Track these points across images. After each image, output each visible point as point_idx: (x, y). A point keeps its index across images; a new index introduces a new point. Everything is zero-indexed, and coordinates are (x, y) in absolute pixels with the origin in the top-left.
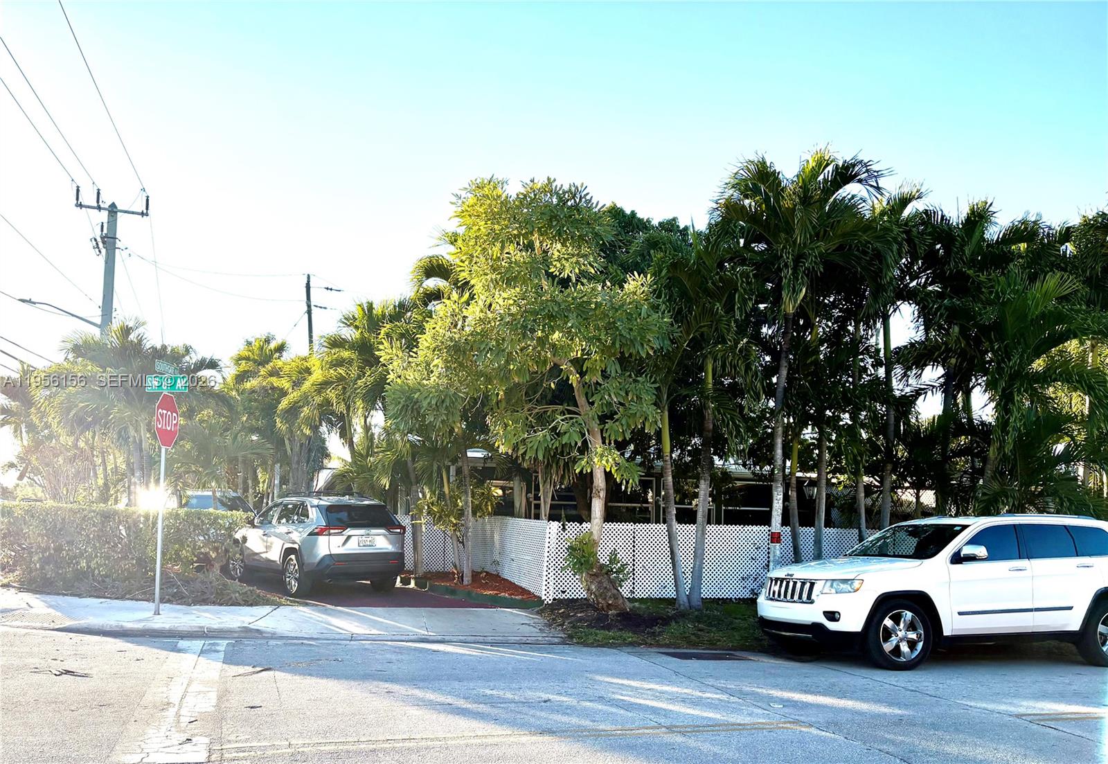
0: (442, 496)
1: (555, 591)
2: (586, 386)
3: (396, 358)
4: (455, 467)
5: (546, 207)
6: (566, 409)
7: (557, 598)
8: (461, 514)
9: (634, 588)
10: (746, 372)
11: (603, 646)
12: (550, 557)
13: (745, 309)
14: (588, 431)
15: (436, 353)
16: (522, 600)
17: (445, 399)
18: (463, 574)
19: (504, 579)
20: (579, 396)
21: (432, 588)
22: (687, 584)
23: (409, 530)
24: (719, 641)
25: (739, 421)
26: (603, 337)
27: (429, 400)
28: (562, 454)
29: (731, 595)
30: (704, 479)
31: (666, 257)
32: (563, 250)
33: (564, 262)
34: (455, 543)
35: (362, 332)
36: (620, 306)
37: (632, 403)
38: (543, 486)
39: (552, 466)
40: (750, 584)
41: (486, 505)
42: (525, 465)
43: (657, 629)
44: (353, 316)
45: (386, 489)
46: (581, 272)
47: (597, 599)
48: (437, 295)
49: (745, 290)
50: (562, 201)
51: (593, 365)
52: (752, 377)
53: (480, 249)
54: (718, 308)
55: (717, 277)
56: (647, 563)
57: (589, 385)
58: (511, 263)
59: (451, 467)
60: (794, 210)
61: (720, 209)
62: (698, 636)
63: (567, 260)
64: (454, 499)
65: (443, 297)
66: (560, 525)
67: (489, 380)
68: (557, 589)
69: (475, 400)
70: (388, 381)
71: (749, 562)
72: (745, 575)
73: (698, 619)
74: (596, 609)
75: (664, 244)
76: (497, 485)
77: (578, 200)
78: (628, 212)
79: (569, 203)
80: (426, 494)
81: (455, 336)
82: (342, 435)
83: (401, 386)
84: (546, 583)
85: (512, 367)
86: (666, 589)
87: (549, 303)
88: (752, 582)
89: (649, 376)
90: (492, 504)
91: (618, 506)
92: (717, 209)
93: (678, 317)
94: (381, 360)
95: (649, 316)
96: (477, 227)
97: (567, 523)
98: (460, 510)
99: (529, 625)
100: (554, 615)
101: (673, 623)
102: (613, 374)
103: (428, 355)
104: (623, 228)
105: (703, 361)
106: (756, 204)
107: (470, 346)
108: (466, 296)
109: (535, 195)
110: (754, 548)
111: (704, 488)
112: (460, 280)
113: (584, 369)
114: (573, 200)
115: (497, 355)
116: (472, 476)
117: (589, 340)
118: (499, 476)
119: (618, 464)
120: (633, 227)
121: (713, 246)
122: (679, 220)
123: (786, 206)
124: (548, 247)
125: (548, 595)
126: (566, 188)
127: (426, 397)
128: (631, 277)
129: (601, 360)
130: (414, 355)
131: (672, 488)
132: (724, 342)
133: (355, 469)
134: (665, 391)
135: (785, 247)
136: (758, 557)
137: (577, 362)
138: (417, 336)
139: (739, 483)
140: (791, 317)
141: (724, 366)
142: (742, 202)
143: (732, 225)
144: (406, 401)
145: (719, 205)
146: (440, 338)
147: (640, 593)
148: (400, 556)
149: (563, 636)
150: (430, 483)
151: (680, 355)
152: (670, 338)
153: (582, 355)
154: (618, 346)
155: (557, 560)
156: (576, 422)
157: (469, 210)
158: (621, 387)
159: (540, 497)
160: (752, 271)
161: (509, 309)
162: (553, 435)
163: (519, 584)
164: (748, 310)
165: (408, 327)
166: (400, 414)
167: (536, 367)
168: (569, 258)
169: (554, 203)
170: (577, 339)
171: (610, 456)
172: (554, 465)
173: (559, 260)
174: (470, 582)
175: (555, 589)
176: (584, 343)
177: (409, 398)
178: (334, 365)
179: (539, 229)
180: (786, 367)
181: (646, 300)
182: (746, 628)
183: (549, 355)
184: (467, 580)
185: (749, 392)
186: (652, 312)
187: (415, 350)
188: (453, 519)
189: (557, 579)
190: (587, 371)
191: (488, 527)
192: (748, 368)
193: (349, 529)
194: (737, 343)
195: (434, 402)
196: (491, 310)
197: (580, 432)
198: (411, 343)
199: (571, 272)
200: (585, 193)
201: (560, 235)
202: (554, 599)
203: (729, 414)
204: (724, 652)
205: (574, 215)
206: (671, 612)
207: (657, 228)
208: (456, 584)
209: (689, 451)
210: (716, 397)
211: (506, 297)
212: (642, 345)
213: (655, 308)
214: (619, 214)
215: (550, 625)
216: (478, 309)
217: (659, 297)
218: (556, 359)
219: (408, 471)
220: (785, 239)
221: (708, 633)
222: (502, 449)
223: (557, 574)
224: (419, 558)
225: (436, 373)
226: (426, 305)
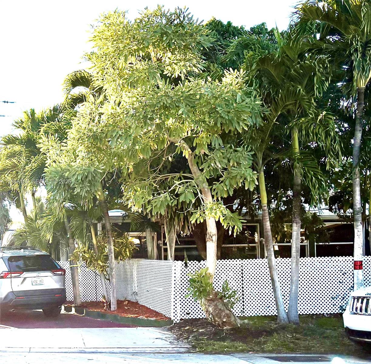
0: (91, 247)
1: (181, 313)
2: (197, 157)
3: (51, 148)
4: (100, 224)
5: (157, 27)
6: (183, 176)
7: (183, 318)
8: (107, 258)
9: (244, 309)
10: (326, 137)
11: (219, 353)
12: (176, 288)
13: (323, 88)
14: (200, 191)
15: (80, 142)
16: (155, 321)
17: (88, 175)
18: (110, 303)
19: (142, 306)
20: (192, 165)
21: (88, 314)
22: (287, 304)
23: (68, 272)
24: (313, 347)
25: (321, 176)
26: (207, 120)
27: (76, 177)
28: (182, 209)
29: (323, 312)
30: (296, 223)
31: (256, 54)
32: (173, 57)
33: (174, 66)
34: (103, 280)
35: (28, 131)
36: (219, 95)
37: (233, 168)
38: (168, 234)
39: (174, 220)
40: (338, 302)
41: (125, 251)
42: (153, 220)
43: (262, 339)
44: (21, 120)
45: (50, 243)
46: (188, 72)
47: (214, 318)
48: (80, 99)
49: (322, 73)
50: (170, 22)
51: (201, 141)
52: (331, 141)
53: (109, 63)
54: (300, 90)
55: (299, 66)
56: (253, 289)
57: (199, 157)
58: (133, 71)
59: (98, 224)
60: (360, 6)
61: (298, 12)
62: (296, 344)
63: (176, 64)
64: (101, 249)
65: (85, 100)
66: (183, 263)
67: (120, 158)
68: (183, 311)
69: (112, 174)
70: (46, 165)
71: (338, 285)
72: (335, 295)
73: (296, 331)
74: (213, 326)
75: (254, 45)
76: (133, 235)
77: (182, 19)
78: (225, 23)
79: (176, 22)
80: (79, 246)
81: (93, 128)
82: (18, 206)
83: (56, 168)
84: (174, 307)
85: (137, 147)
86: (270, 308)
87: (164, 98)
88: (340, 300)
89: (245, 147)
90: (129, 251)
91: (229, 247)
92: (296, 12)
93: (267, 100)
94: (41, 150)
95: (243, 101)
96: (107, 47)
97: (188, 262)
98: (105, 256)
99: (162, 339)
100: (181, 331)
101: (275, 334)
102: (217, 147)
103: (74, 144)
104: (222, 35)
105: (290, 132)
106: (328, 5)
107: (105, 135)
108: (102, 98)
109: (149, 19)
110: (341, 274)
111: (296, 230)
112: (95, 87)
113: (194, 145)
114: (178, 19)
115: (126, 139)
116: (113, 231)
117: (196, 122)
118: (134, 229)
119: (225, 215)
120: (230, 34)
121: (294, 42)
122: (267, 25)
123: (355, 4)
124: (161, 56)
125: (176, 316)
126: (173, 11)
127: (74, 175)
128: (227, 72)
129: (207, 137)
130: (65, 145)
131: (270, 231)
132: (306, 115)
133: (28, 230)
134: (260, 156)
135: (354, 37)
136: (344, 281)
137: (189, 140)
138: (66, 131)
139: (327, 224)
140: (363, 91)
141: (307, 135)
142: (316, 5)
143: (309, 23)
144: (60, 179)
145: (297, 9)
146: (82, 131)
147: (249, 312)
148: (63, 291)
149: (188, 346)
150: (81, 237)
151: (270, 128)
152: (261, 116)
153: (193, 134)
154: (219, 125)
155: (182, 290)
156: (190, 185)
157: (99, 35)
158: (224, 156)
159: (166, 243)
160: (327, 58)
161: (133, 104)
162: (172, 196)
163: (153, 309)
164: (325, 89)
165: (60, 124)
166: (56, 188)
167: (156, 146)
168: (178, 62)
169: (164, 23)
170: (187, 123)
171: (218, 210)
172: (176, 219)
173: (170, 65)
174: (116, 308)
175: (181, 311)
176: (193, 125)
177: (62, 176)
178: (9, 157)
179: (153, 44)
180: (360, 130)
181: (240, 89)
182: (336, 337)
183: (166, 136)
184: (113, 307)
185: (329, 152)
186: (246, 97)
187: (65, 141)
188: (100, 263)
189: (182, 304)
190: (196, 146)
191: (128, 267)
192: (327, 134)
193: (25, 273)
194: (317, 115)
195: (79, 178)
196: (120, 106)
197: (194, 192)
198: (62, 136)
199: (181, 73)
200: (187, 13)
201: (169, 46)
202: (182, 319)
203: (312, 171)
204: (318, 355)
205: (179, 30)
206: (273, 326)
207: (250, 32)
208: (105, 310)
209: (284, 201)
210: (301, 159)
211: (131, 96)
212: (239, 123)
213: (248, 94)
214: (218, 25)
215: (178, 339)
216: (110, 107)
217: (251, 85)
218: (172, 139)
219: (65, 229)
220: (355, 30)
221: (304, 341)
222: (134, 209)
223: (182, 301)
224: (77, 292)
225: (80, 157)
226: (73, 107)
